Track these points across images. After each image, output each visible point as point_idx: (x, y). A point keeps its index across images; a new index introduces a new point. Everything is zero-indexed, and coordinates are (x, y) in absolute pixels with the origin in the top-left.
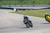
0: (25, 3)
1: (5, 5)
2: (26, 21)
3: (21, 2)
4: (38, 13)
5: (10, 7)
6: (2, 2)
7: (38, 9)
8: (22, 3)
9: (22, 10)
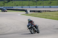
0: (40, 4)
1: (17, 6)
2: (30, 26)
3: (35, 3)
4: (55, 16)
5: (23, 9)
6: (14, 3)
7: (55, 11)
8: (37, 4)
9: (37, 12)
